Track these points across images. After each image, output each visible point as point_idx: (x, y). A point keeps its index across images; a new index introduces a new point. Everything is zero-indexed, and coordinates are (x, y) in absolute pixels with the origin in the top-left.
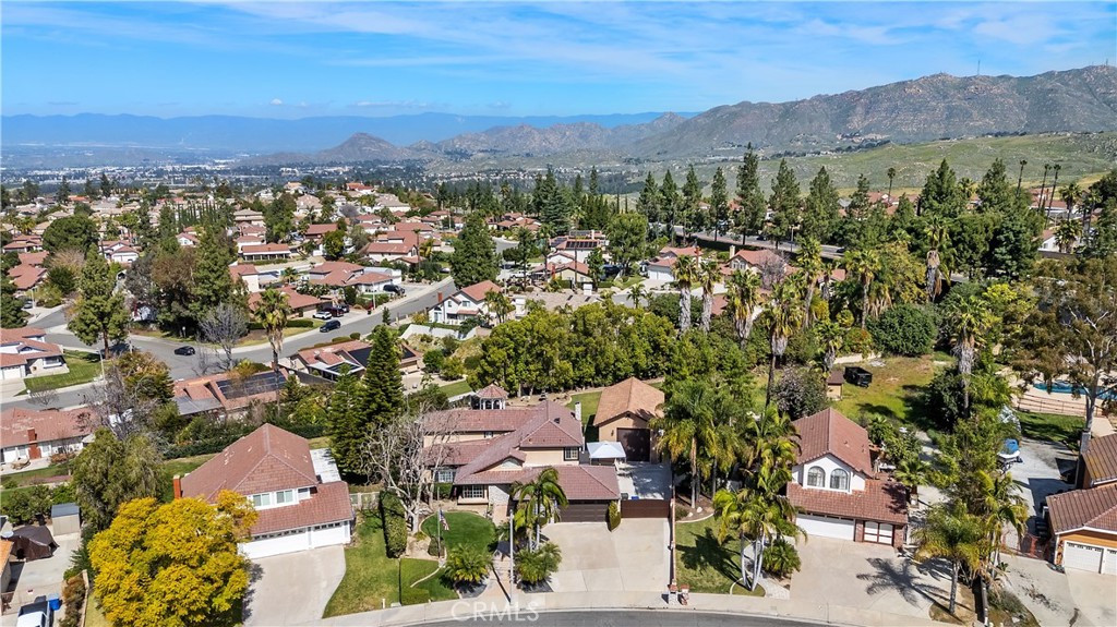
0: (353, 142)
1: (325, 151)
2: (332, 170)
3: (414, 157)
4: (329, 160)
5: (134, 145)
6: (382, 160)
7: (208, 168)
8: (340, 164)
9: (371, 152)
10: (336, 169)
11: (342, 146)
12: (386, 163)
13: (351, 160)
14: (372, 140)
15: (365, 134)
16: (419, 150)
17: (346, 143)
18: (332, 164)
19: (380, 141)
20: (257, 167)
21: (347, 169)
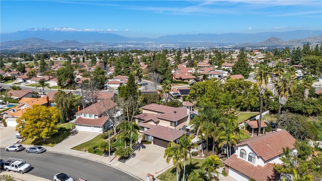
0: (269, 40)
1: (260, 43)
2: (261, 48)
3: (290, 44)
4: (261, 45)
5: (210, 41)
6: (279, 45)
7: (226, 47)
8: (264, 47)
9: (275, 43)
10: (262, 48)
11: (266, 41)
12: (280, 46)
13: (268, 45)
14: (276, 39)
15: (274, 37)
16: (293, 42)
17: (267, 40)
18: (262, 47)
19: (279, 39)
20: (239, 47)
21: (266, 48)
